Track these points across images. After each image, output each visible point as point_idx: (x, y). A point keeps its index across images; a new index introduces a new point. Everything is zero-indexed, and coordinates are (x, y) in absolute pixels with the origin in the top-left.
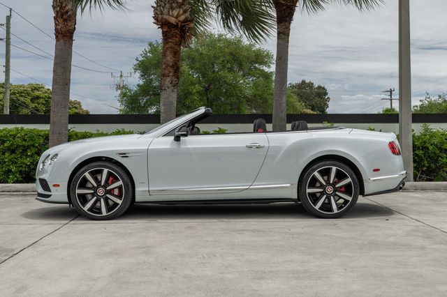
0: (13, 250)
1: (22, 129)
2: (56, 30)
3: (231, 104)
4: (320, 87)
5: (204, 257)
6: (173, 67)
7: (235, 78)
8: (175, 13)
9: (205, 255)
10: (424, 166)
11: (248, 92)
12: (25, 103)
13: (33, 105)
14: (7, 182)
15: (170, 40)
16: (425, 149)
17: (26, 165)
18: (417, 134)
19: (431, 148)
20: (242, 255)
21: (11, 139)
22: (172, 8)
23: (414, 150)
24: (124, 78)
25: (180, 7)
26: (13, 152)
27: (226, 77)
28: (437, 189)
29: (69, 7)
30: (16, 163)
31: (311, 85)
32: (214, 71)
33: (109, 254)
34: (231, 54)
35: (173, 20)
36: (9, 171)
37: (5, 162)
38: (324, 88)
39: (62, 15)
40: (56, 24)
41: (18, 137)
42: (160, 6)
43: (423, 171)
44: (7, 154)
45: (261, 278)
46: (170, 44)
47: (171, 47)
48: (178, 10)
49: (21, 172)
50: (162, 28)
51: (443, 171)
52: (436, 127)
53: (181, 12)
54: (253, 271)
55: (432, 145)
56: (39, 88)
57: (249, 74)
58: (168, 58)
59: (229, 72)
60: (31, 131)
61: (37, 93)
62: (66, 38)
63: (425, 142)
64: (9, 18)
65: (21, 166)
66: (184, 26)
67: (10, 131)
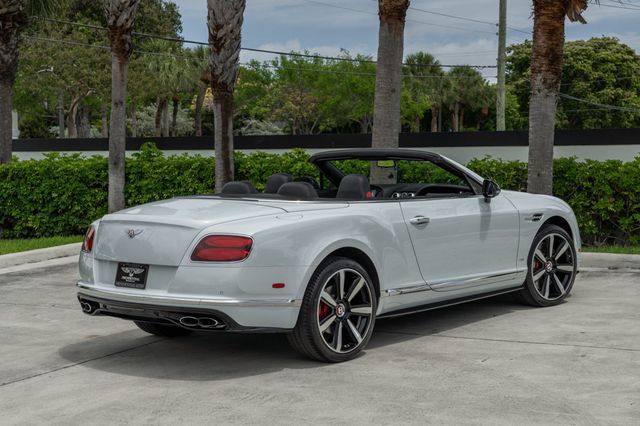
47: (544, 24)
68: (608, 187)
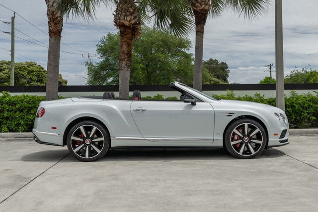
0: (29, 178)
1: (27, 96)
2: (50, 30)
3: (163, 75)
4: (223, 63)
5: (153, 182)
6: (127, 54)
7: (166, 58)
8: (128, 18)
9: (153, 180)
10: (292, 118)
11: (175, 67)
12: (23, 75)
13: (29, 77)
14: (18, 131)
15: (125, 36)
16: (293, 107)
17: (30, 120)
18: (288, 97)
19: (297, 106)
20: (177, 180)
21: (20, 103)
22: (126, 16)
23: (286, 108)
24: (90, 58)
25: (131, 15)
26: (21, 111)
27: (160, 57)
28: (301, 134)
29: (58, 15)
30: (24, 119)
31: (216, 61)
32: (152, 53)
33: (92, 180)
34: (163, 41)
35: (127, 23)
36: (19, 124)
37: (16, 118)
38: (225, 64)
39: (54, 20)
40: (49, 26)
41: (25, 101)
42: (118, 14)
43: (291, 121)
44: (18, 113)
45: (190, 195)
46: (125, 39)
47: (126, 41)
48: (130, 16)
49: (27, 125)
50: (119, 28)
51: (305, 122)
52: (300, 93)
53: (133, 18)
54: (184, 190)
55: (297, 104)
56: (33, 64)
57: (175, 55)
58: (124, 49)
59: (162, 53)
60: (33, 97)
61: (31, 68)
62: (56, 36)
63: (293, 103)
64: (13, 18)
65: (27, 121)
66: (134, 27)
67: (19, 97)
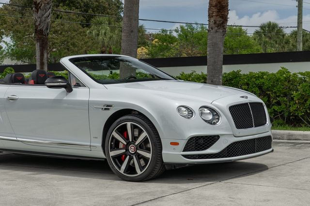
68: (257, 89)
